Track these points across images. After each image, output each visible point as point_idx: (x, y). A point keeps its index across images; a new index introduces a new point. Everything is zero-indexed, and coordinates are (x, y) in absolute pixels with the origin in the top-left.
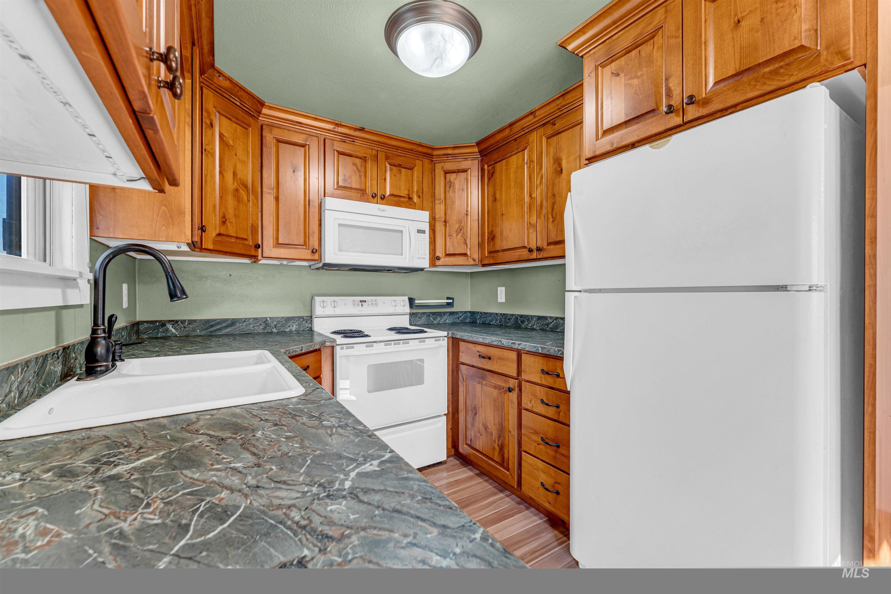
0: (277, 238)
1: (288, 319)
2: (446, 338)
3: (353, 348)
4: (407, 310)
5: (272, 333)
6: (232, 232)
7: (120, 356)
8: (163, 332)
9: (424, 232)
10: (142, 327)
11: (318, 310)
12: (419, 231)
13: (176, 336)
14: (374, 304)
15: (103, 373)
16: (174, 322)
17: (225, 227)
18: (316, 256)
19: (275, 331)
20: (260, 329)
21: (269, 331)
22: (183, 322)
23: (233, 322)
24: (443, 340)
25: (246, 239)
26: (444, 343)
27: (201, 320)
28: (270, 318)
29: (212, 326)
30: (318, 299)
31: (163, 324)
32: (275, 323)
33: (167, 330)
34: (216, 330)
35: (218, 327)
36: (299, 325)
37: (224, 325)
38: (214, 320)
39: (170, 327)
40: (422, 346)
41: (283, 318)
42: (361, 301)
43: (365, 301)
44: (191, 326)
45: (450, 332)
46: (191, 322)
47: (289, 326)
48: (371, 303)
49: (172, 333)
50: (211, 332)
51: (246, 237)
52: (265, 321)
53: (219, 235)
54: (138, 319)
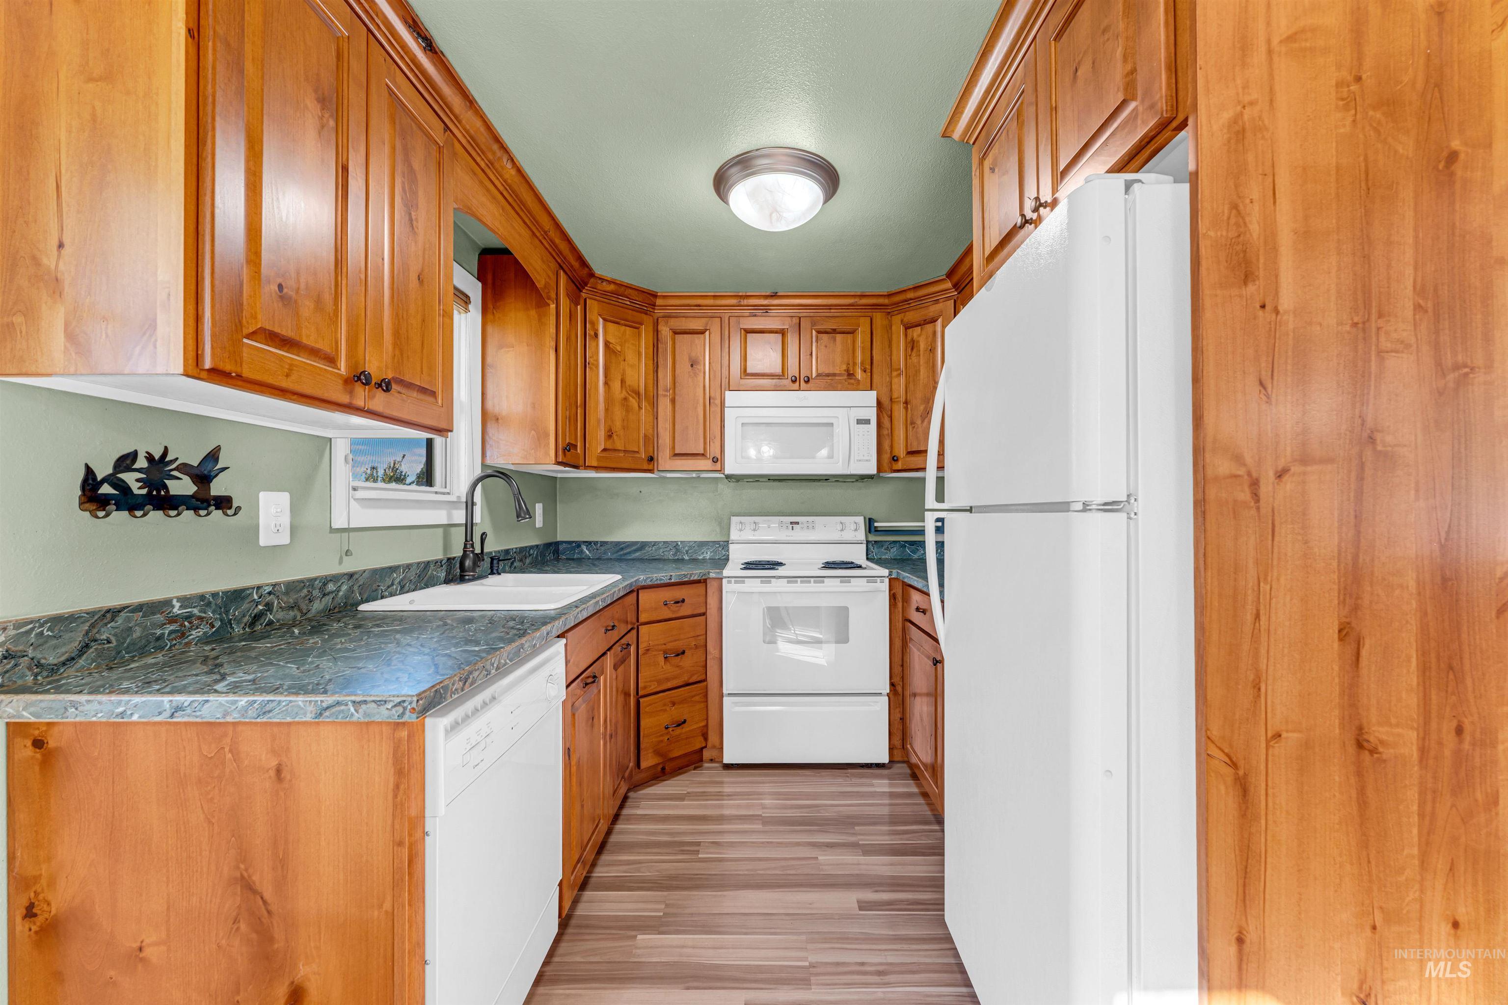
0: (674, 448)
1: (702, 544)
2: (887, 580)
3: (743, 582)
4: (861, 535)
5: (683, 559)
6: (619, 445)
7: (497, 570)
8: (578, 553)
9: (867, 422)
10: (561, 547)
11: (734, 535)
12: (860, 422)
13: (590, 559)
14: (810, 526)
15: (470, 580)
16: (588, 543)
17: (611, 441)
18: (718, 465)
19: (686, 557)
20: (670, 555)
21: (680, 557)
22: (596, 543)
23: (643, 545)
24: (882, 582)
25: (638, 452)
26: (884, 586)
27: (612, 542)
28: (682, 542)
29: (622, 549)
30: (734, 520)
31: (578, 544)
32: (687, 548)
33: (582, 552)
34: (626, 554)
35: (628, 550)
36: (714, 552)
37: (634, 548)
38: (624, 543)
39: (584, 548)
40: (845, 587)
41: (695, 542)
42: (791, 523)
43: (797, 523)
44: (603, 548)
45: (894, 571)
46: (603, 543)
47: (703, 553)
48: (805, 525)
49: (587, 555)
50: (621, 555)
51: (636, 450)
52: (675, 545)
53: (605, 450)
54: (559, 539)
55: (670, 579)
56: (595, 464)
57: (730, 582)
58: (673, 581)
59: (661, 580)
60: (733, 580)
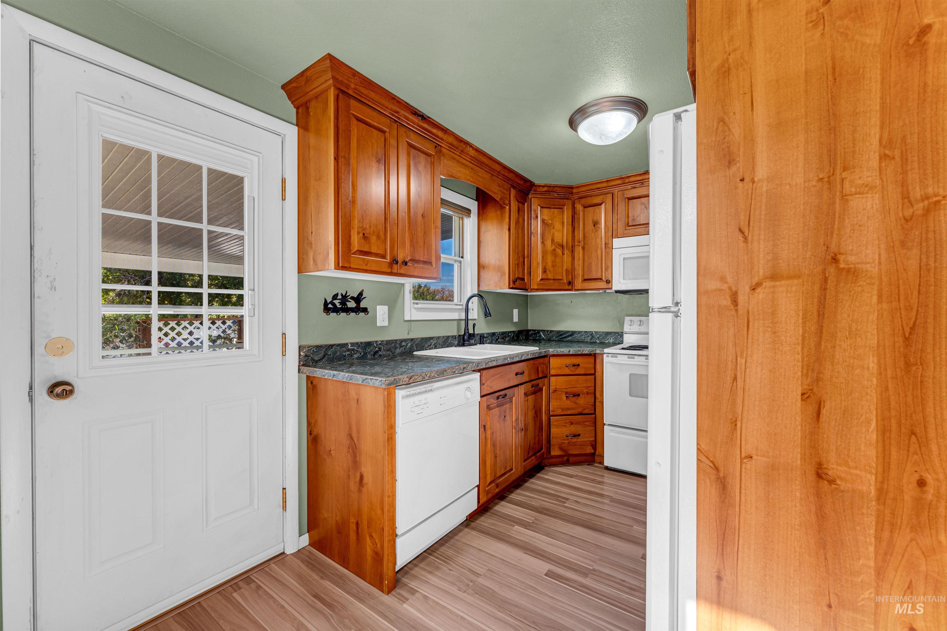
0: (584, 275)
1: (608, 334)
3: (617, 357)
5: (596, 342)
6: (550, 276)
7: (482, 342)
8: (539, 336)
10: (530, 333)
11: (626, 328)
13: (544, 340)
15: (466, 346)
16: (543, 331)
17: (546, 274)
18: (610, 285)
19: (598, 341)
20: (588, 340)
21: (594, 341)
22: (547, 331)
23: (573, 333)
25: (561, 280)
27: (556, 331)
28: (595, 332)
29: (561, 335)
30: (627, 319)
31: (539, 331)
32: (598, 336)
33: (540, 336)
34: (563, 338)
35: (565, 336)
36: (615, 338)
37: (568, 334)
38: (563, 331)
39: (541, 334)
41: (603, 332)
44: (551, 334)
46: (551, 331)
47: (608, 339)
49: (543, 338)
50: (561, 338)
51: (561, 278)
52: (591, 334)
53: (542, 279)
54: (529, 328)
55: (569, 352)
56: (536, 287)
57: (608, 356)
58: (571, 353)
59: (564, 352)
60: (610, 355)
